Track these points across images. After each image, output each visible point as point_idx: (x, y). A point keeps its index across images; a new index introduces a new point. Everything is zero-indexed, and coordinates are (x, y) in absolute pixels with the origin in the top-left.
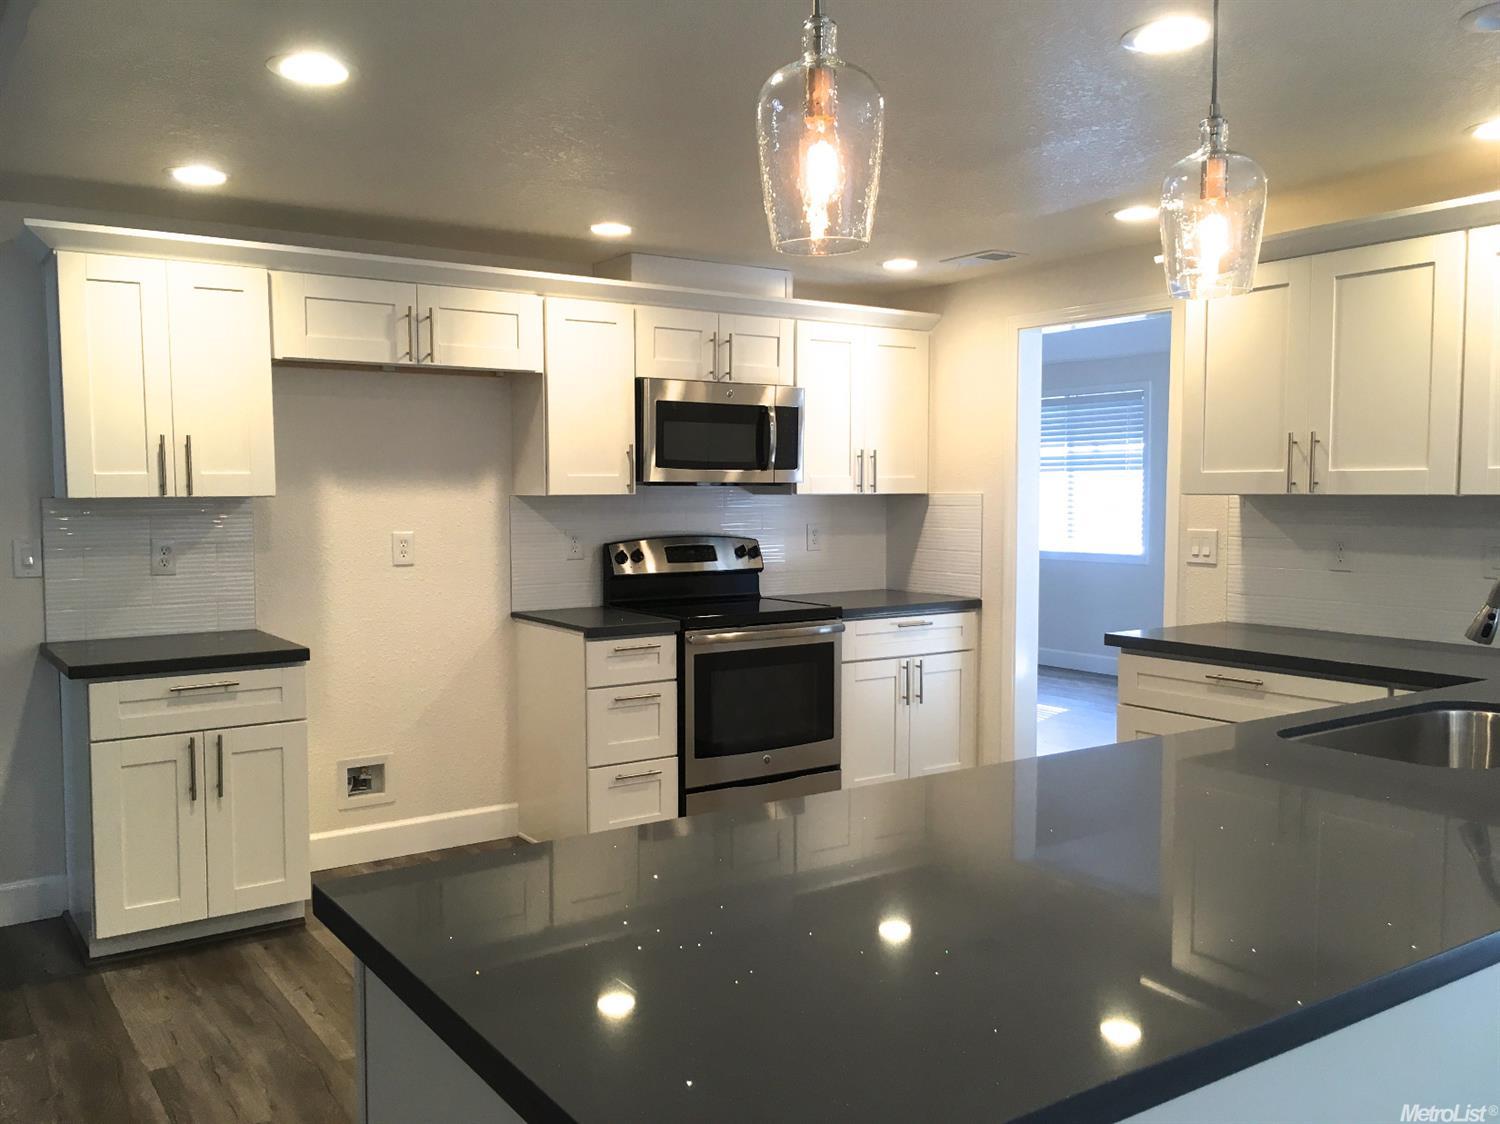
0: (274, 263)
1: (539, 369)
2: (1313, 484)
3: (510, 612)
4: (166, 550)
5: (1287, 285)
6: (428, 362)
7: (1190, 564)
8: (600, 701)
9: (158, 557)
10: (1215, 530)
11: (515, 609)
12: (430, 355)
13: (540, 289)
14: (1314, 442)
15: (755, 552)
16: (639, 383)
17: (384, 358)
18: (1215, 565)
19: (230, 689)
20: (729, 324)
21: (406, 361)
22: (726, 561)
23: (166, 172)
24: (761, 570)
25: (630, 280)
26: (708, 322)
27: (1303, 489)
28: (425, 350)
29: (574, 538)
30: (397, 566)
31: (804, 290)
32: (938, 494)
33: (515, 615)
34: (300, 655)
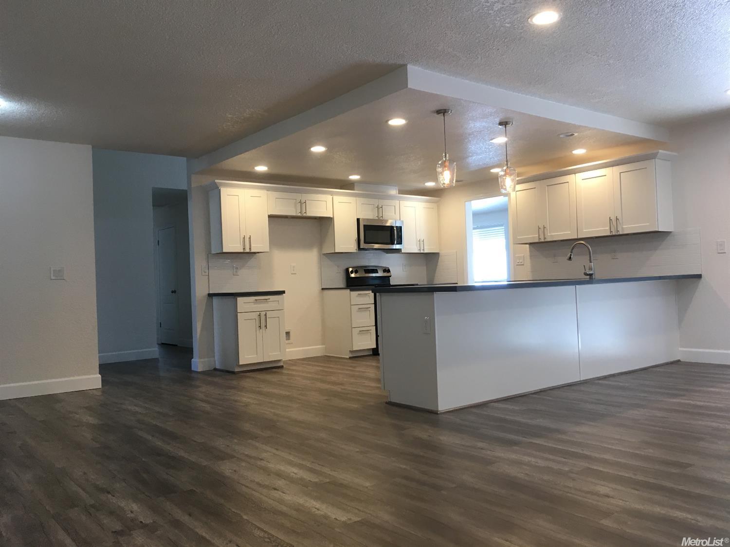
0: (268, 189)
1: (332, 217)
2: (545, 238)
3: (321, 288)
4: (237, 268)
5: (535, 188)
6: (305, 215)
7: (517, 265)
8: (355, 308)
9: (235, 270)
10: (523, 255)
11: (323, 287)
12: (306, 213)
13: (332, 194)
14: (544, 228)
15: (388, 271)
16: (358, 220)
17: (294, 214)
18: (523, 265)
19: (268, 300)
20: (381, 202)
21: (300, 215)
22: (380, 274)
23: (254, 168)
24: (391, 276)
25: (354, 190)
26: (376, 202)
27: (542, 240)
28: (304, 211)
29: (338, 267)
30: (292, 274)
31: (402, 192)
32: (442, 253)
33: (323, 289)
34: (283, 292)
